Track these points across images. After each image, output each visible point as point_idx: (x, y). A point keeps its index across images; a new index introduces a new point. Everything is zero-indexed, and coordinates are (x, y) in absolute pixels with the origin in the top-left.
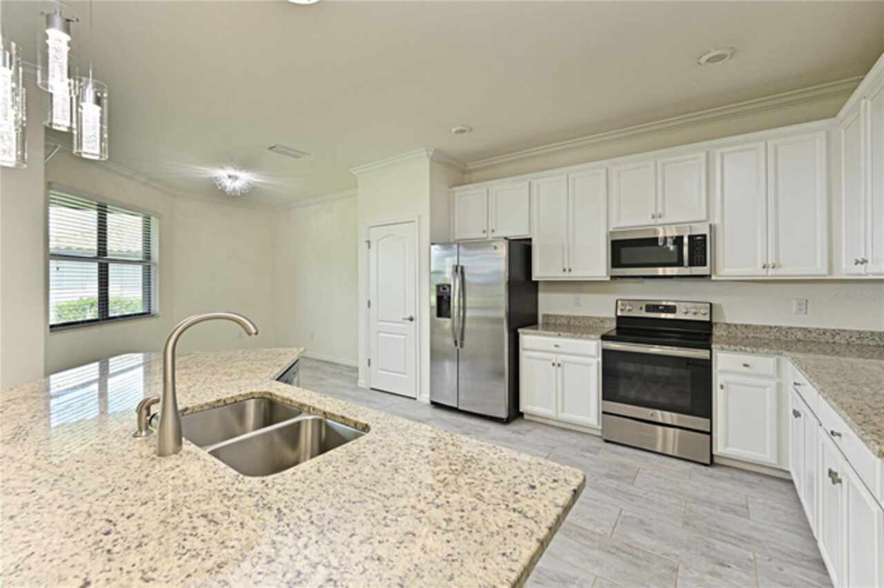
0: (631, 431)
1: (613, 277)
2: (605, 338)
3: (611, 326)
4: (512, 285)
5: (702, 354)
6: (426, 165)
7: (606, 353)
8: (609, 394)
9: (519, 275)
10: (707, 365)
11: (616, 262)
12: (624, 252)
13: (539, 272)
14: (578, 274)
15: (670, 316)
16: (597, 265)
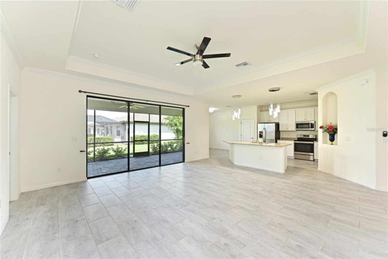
0: (300, 157)
1: (297, 130)
2: (295, 141)
3: (297, 139)
4: (276, 131)
5: (312, 143)
6: (256, 108)
7: (295, 144)
8: (296, 150)
9: (277, 130)
10: (313, 145)
11: (297, 127)
12: (299, 126)
13: (281, 129)
14: (290, 129)
15: (308, 137)
16: (294, 128)
